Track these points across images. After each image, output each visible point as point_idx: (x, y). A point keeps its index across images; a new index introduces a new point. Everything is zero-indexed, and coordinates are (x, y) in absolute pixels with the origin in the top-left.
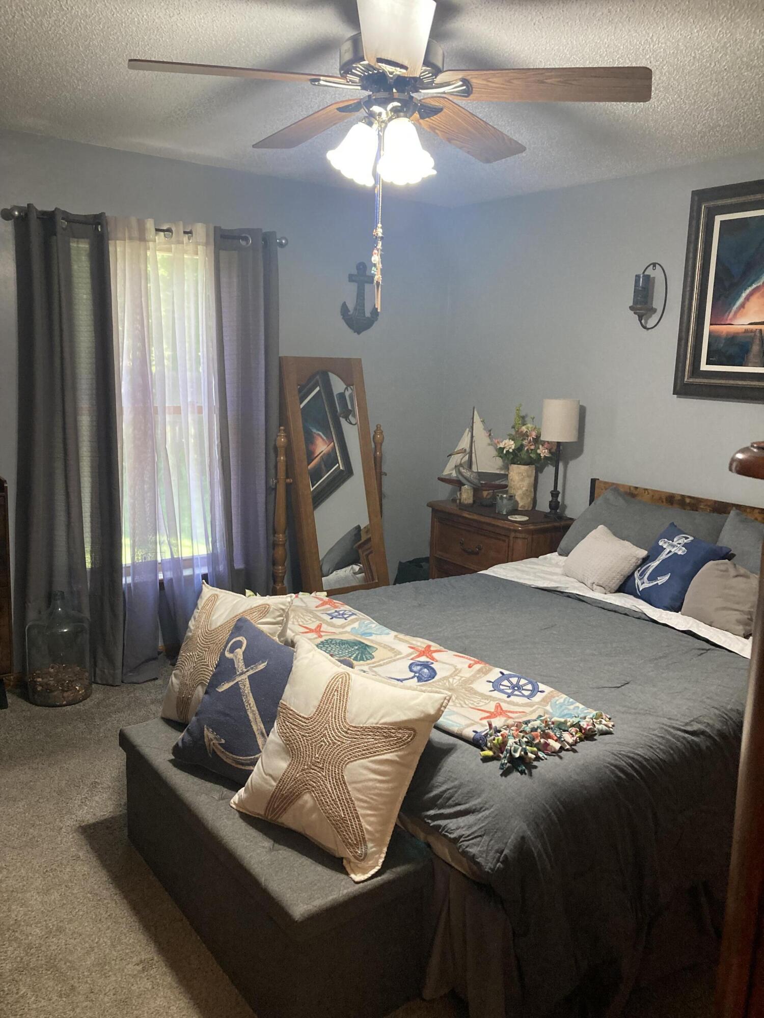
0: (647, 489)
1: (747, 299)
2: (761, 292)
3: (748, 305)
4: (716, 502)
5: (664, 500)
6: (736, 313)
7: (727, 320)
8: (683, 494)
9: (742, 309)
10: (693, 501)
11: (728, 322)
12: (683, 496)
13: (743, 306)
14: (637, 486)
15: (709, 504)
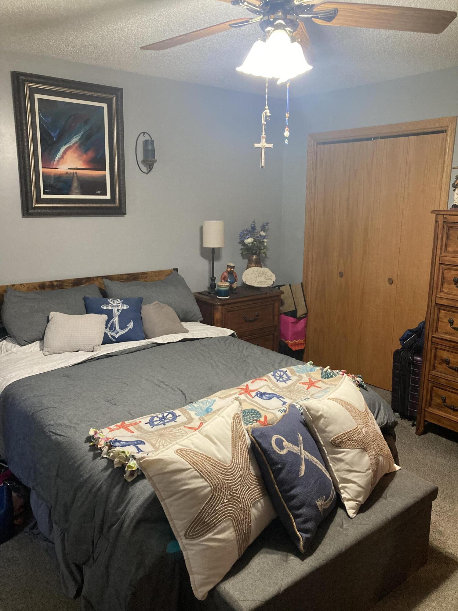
0: (22, 284)
1: (65, 153)
2: (72, 150)
3: (65, 157)
4: (74, 279)
5: (38, 288)
6: (58, 161)
7: (53, 165)
8: (51, 280)
9: (62, 159)
10: (60, 283)
11: (54, 167)
12: (52, 282)
13: (62, 157)
14: (13, 284)
15: (70, 282)
